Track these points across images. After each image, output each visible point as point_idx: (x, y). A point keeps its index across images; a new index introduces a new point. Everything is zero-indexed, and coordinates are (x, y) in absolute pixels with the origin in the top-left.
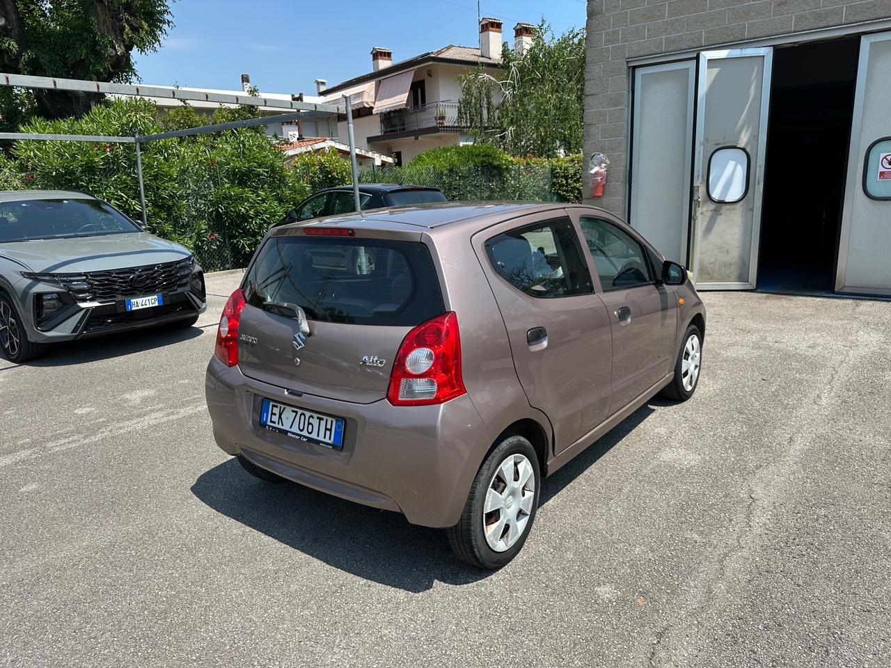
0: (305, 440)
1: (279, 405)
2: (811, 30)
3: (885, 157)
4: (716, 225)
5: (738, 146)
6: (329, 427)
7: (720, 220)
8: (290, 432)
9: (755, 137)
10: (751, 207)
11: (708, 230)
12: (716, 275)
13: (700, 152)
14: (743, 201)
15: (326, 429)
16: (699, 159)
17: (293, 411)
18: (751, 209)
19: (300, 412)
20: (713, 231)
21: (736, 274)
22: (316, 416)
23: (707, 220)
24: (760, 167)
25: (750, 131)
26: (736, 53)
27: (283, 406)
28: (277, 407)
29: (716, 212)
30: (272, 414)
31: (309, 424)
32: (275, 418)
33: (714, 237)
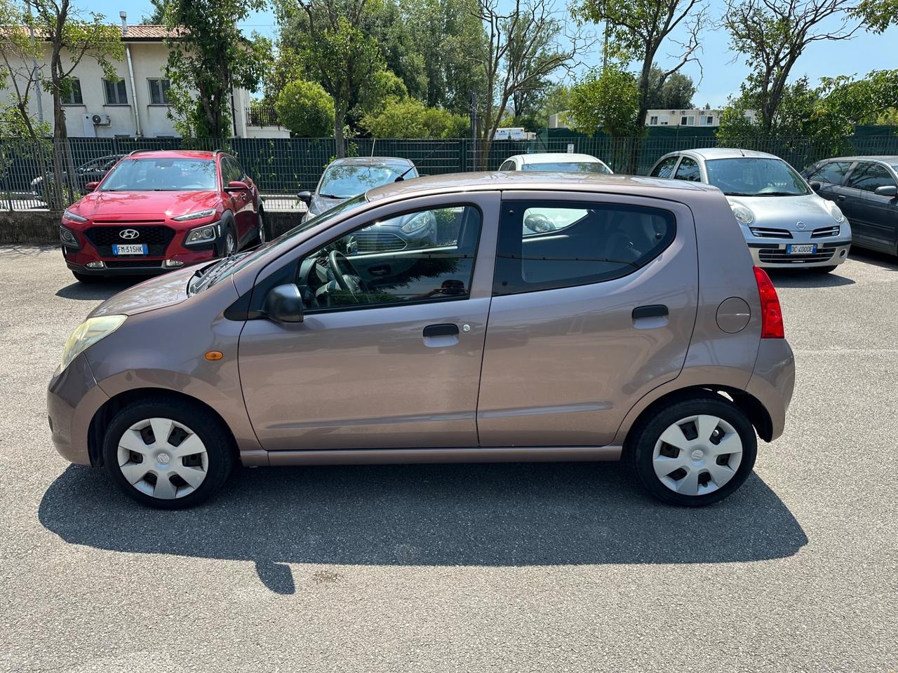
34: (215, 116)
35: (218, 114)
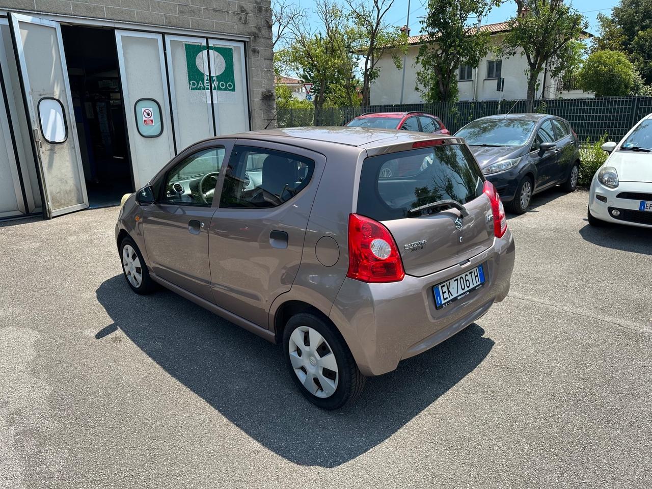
0: (468, 293)
1: (445, 284)
2: (85, 17)
3: (145, 111)
4: (54, 161)
5: (55, 97)
6: (476, 275)
7: (56, 157)
8: (458, 296)
9: (63, 91)
10: (73, 146)
11: (50, 165)
12: (63, 201)
13: (30, 100)
14: (67, 141)
15: (476, 277)
16: (31, 106)
17: (455, 281)
18: (73, 147)
19: (459, 277)
20: (54, 167)
21: (75, 198)
22: (468, 273)
23: (48, 158)
24: (72, 115)
25: (59, 85)
26: (37, 20)
27: (448, 283)
28: (444, 286)
29: (52, 151)
30: (444, 293)
31: (466, 281)
32: (446, 295)
33: (55, 171)
34: (445, 88)
35: (447, 85)
